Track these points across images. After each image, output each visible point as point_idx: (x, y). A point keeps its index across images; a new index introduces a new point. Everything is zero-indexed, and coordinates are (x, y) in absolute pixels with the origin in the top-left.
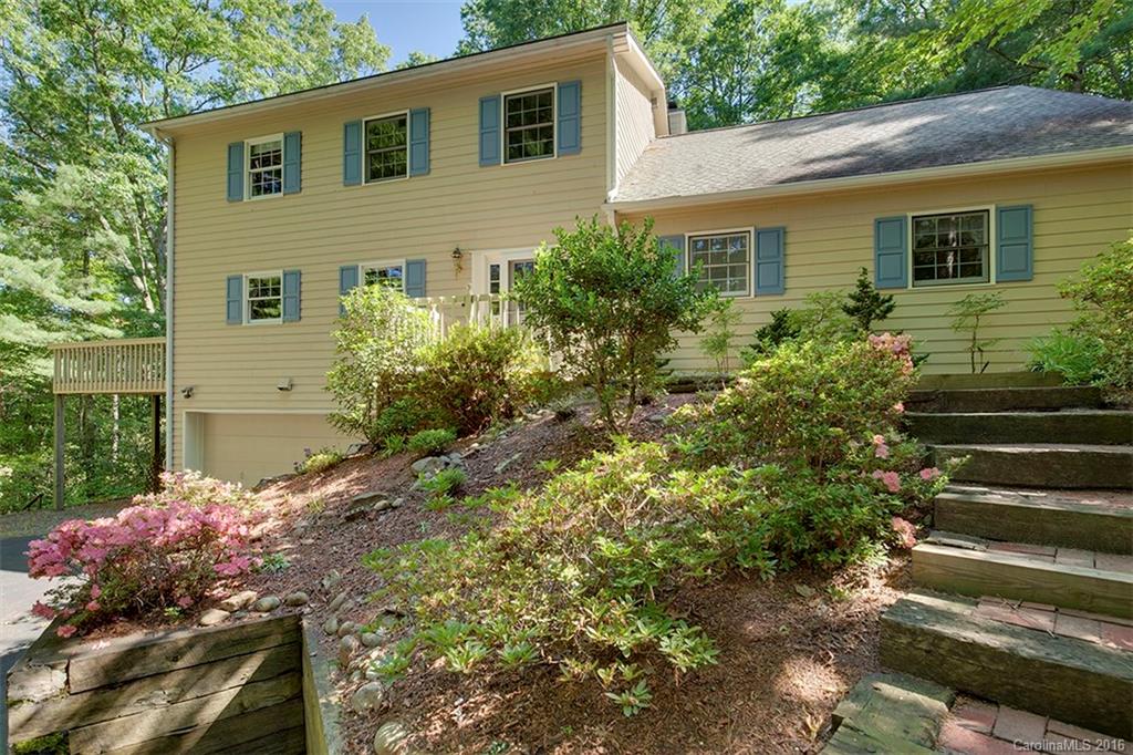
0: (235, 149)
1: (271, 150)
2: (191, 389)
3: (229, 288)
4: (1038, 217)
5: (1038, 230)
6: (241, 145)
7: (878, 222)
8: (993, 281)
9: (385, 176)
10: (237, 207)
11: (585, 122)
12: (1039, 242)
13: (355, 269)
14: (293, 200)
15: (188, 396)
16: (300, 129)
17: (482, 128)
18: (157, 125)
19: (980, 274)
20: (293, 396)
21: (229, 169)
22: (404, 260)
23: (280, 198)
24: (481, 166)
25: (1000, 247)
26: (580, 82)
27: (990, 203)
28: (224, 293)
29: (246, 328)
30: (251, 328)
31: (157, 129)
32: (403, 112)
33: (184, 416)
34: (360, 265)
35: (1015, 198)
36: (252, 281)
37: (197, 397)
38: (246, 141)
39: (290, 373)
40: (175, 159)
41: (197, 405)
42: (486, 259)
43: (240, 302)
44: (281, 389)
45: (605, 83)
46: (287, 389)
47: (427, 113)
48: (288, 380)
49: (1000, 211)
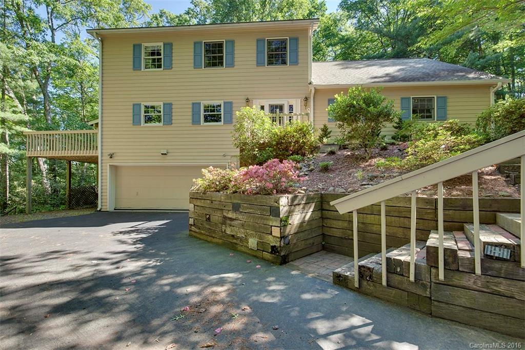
0: (137, 48)
1: (156, 49)
2: (113, 154)
3: (134, 109)
4: (448, 100)
5: (448, 104)
6: (140, 46)
7: (402, 99)
8: (436, 120)
9: (213, 66)
10: (138, 73)
11: (300, 54)
12: (448, 108)
13: (199, 104)
14: (167, 72)
15: (111, 157)
16: (172, 42)
17: (257, 51)
18: (96, 31)
19: (431, 118)
20: (167, 157)
21: (134, 55)
22: (222, 101)
23: (161, 71)
24: (257, 66)
25: (438, 109)
26: (298, 38)
27: (435, 95)
28: (132, 111)
29: (143, 127)
30: (145, 127)
31: (96, 33)
32: (222, 40)
33: (108, 166)
34: (202, 102)
35: (442, 94)
36: (146, 106)
37: (116, 158)
38: (143, 44)
39: (166, 147)
40: (103, 48)
41: (115, 162)
42: (259, 102)
43: (140, 115)
44: (162, 154)
45: (307, 40)
46: (165, 154)
47: (233, 42)
48: (166, 150)
49: (438, 98)
